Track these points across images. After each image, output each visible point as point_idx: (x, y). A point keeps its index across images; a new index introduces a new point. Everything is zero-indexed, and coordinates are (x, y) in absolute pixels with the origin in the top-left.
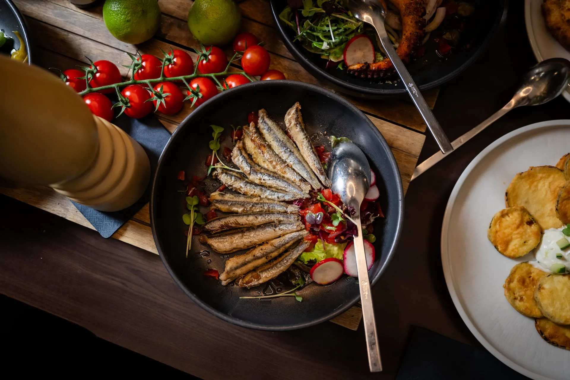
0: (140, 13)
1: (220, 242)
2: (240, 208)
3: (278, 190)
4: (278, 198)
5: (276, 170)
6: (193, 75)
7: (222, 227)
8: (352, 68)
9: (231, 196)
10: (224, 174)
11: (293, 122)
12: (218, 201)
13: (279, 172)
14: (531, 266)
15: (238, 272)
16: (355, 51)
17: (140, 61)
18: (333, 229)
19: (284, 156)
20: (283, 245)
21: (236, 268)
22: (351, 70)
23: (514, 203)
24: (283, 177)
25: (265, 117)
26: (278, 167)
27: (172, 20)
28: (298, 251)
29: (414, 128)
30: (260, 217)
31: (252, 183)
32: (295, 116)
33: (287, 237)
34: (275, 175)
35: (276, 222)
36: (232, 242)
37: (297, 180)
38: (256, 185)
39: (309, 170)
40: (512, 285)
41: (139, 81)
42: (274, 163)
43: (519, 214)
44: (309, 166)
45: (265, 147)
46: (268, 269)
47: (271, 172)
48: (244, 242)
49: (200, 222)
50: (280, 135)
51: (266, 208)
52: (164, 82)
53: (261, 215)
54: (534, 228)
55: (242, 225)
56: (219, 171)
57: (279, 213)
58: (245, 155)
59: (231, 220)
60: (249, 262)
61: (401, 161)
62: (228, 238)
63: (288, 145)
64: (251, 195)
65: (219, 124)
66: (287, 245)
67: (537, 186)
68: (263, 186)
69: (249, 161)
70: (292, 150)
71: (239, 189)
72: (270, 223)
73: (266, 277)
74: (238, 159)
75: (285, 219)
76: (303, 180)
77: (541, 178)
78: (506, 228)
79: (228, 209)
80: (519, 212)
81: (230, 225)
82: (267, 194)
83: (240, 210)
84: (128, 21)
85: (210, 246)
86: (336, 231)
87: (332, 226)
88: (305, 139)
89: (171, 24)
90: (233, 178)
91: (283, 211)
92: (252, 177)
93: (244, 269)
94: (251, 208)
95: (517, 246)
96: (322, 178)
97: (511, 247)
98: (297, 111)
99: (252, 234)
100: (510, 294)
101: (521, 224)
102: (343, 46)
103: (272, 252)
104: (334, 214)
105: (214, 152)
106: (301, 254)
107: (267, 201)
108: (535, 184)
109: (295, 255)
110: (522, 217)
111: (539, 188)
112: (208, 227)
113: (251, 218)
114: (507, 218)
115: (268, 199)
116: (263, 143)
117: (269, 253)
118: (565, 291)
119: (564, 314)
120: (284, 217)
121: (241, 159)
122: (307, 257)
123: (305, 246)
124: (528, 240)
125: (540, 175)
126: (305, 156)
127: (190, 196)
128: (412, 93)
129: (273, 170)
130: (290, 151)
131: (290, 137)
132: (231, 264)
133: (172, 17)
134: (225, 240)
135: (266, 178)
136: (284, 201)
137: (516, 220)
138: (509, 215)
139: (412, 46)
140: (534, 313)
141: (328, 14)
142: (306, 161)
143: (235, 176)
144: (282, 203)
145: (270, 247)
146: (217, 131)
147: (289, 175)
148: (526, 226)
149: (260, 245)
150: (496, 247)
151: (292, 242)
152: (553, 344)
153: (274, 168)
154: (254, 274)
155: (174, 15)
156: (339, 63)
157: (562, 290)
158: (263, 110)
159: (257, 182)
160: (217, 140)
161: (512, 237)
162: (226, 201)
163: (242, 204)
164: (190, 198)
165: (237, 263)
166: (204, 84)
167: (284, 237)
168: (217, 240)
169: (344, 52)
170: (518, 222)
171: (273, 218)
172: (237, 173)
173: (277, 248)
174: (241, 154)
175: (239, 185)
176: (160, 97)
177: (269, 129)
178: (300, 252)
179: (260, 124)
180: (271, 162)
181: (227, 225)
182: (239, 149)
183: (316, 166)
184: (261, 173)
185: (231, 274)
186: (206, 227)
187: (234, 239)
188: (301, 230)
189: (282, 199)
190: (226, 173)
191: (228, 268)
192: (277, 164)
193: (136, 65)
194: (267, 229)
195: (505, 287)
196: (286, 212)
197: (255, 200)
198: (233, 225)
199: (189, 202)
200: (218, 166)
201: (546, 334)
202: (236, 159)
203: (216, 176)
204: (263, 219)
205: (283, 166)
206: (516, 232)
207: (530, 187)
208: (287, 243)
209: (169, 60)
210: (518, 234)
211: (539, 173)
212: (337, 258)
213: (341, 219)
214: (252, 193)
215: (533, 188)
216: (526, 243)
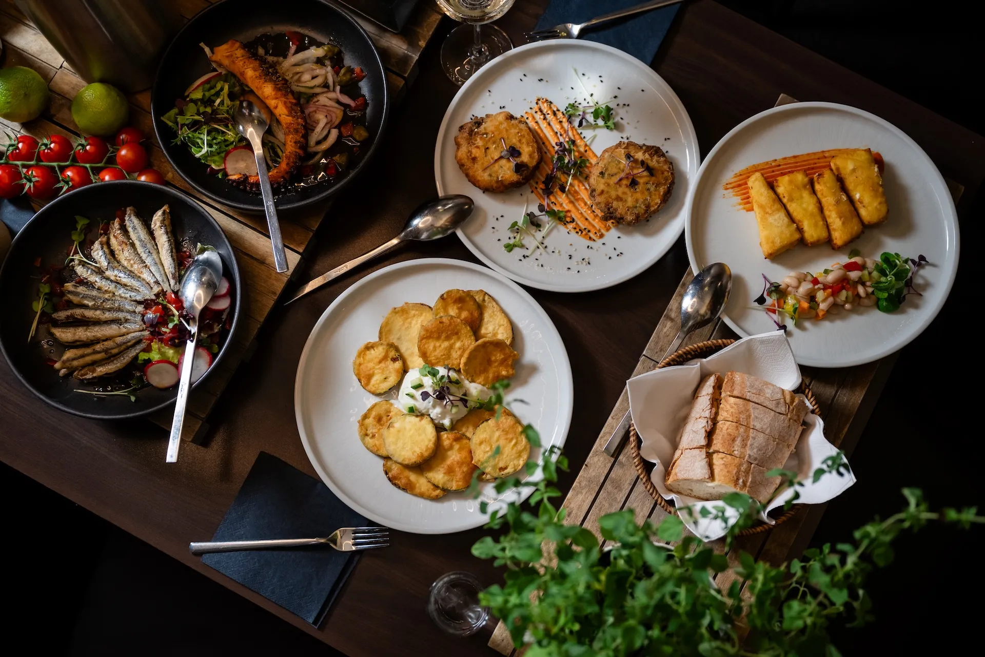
0: (22, 96)
1: (63, 332)
2: (90, 302)
3: (133, 289)
4: (130, 296)
5: (132, 269)
6: (67, 163)
7: (68, 317)
8: (231, 177)
9: (85, 289)
10: (81, 266)
11: (158, 224)
12: (70, 292)
13: (136, 272)
14: (392, 405)
15: (75, 363)
16: (237, 161)
17: (16, 142)
18: (168, 331)
19: (144, 256)
20: (124, 343)
21: (74, 359)
22: (229, 180)
23: (386, 338)
24: (140, 277)
25: (132, 215)
26: (136, 266)
27: (63, 101)
28: (135, 350)
29: (292, 246)
30: (107, 313)
31: (108, 279)
32: (161, 218)
33: (129, 337)
34: (131, 274)
35: (123, 319)
36: (74, 334)
37: (152, 281)
38: (112, 281)
39: (163, 272)
40: (368, 421)
41: (11, 162)
42: (132, 262)
43: (383, 349)
44: (164, 269)
45: (126, 244)
46: (104, 364)
47: (129, 270)
48: (87, 335)
49: (48, 310)
50: (143, 234)
51: (116, 305)
52: (36, 166)
53: (109, 311)
54: (398, 365)
55: (88, 318)
56: (77, 262)
57: (128, 312)
58: (106, 250)
59: (78, 312)
60: (88, 355)
61: (270, 278)
62: (72, 330)
63: (149, 246)
64: (106, 291)
65: (85, 216)
66: (129, 344)
67: (410, 323)
68: (118, 283)
69: (108, 256)
70: (151, 251)
71: (94, 283)
72: (116, 320)
73: (101, 371)
74: (98, 253)
75: (132, 318)
76: (157, 282)
77: (414, 316)
78: (369, 362)
79: (80, 302)
80: (385, 347)
81: (76, 316)
82: (121, 291)
83: (91, 304)
84: (8, 103)
85: (52, 335)
86: (169, 333)
87: (168, 328)
88: (167, 242)
89: (62, 105)
90: (89, 271)
91: (132, 310)
92: (108, 273)
93: (81, 362)
94: (102, 303)
95: (378, 381)
96: (172, 282)
97: (374, 381)
98: (164, 213)
99: (96, 329)
100: (362, 430)
101: (385, 358)
102: (223, 155)
103: (112, 349)
104: (172, 317)
105: (75, 243)
106: (139, 353)
107: (119, 299)
108: (409, 320)
109: (132, 353)
110: (387, 352)
111: (412, 325)
112: (55, 316)
113: (98, 312)
114: (372, 351)
115: (121, 297)
116: (125, 240)
117: (110, 349)
118: (411, 433)
119: (403, 453)
120: (131, 316)
121: (101, 253)
122: (143, 356)
123: (143, 345)
124: (390, 377)
125: (413, 312)
126: (162, 259)
127: (43, 283)
128: (268, 211)
129: (131, 269)
130: (149, 252)
131: (154, 239)
132: (69, 354)
133: (64, 97)
134: (69, 331)
135: (122, 275)
136: (135, 301)
137: (379, 355)
138: (375, 349)
139: (292, 164)
140: (381, 451)
141: (206, 123)
142: (162, 264)
143: (92, 270)
144: (133, 303)
145: (112, 344)
146: (82, 223)
147: (146, 275)
148: (389, 362)
149: (104, 341)
150: (360, 380)
151: (134, 341)
152: (395, 485)
153: (132, 266)
154: (91, 367)
155: (67, 96)
156: (220, 170)
157: (410, 430)
158: (131, 208)
159: (113, 278)
160: (81, 232)
161: (374, 372)
162: (78, 292)
163: (94, 298)
164: (43, 285)
165: (76, 354)
166: (78, 174)
167: (127, 336)
168: (60, 330)
169: (224, 160)
170: (381, 356)
171: (121, 315)
172: (95, 267)
173: (119, 345)
174: (102, 249)
175: (94, 278)
176: (30, 181)
177: (134, 228)
178: (137, 351)
179: (126, 221)
180: (129, 260)
181: (72, 316)
182: (102, 244)
183: (170, 269)
184: (118, 270)
185: (67, 364)
186: (53, 315)
187: (77, 331)
188: (143, 330)
189: (134, 298)
190: (83, 266)
191: (65, 357)
192: (135, 263)
193: (12, 145)
194: (112, 326)
195: (359, 422)
196: (135, 312)
197: (107, 296)
198: (79, 317)
199: (41, 290)
200: (77, 257)
201: (390, 475)
202: (96, 253)
203: (73, 267)
204: (111, 315)
205: (141, 265)
206: (377, 367)
207: (403, 324)
208: (129, 342)
209: (46, 145)
210: (380, 368)
211: (413, 310)
212: (172, 361)
213: (176, 322)
214: (106, 288)
215: (406, 325)
216: (387, 380)
